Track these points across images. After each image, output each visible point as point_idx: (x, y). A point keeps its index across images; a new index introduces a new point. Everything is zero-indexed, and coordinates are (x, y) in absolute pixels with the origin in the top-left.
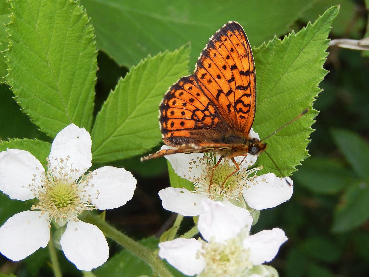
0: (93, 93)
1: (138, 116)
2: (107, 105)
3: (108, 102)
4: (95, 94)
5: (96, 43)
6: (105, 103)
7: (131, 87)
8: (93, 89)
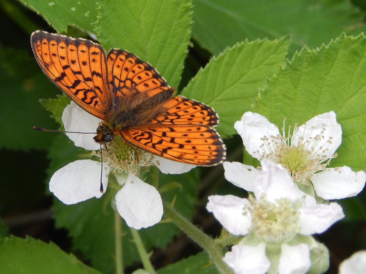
0: (181, 66)
1: (225, 100)
2: (195, 82)
3: (196, 79)
4: (183, 67)
5: (192, 14)
6: (193, 79)
7: (222, 69)
8: (182, 61)
